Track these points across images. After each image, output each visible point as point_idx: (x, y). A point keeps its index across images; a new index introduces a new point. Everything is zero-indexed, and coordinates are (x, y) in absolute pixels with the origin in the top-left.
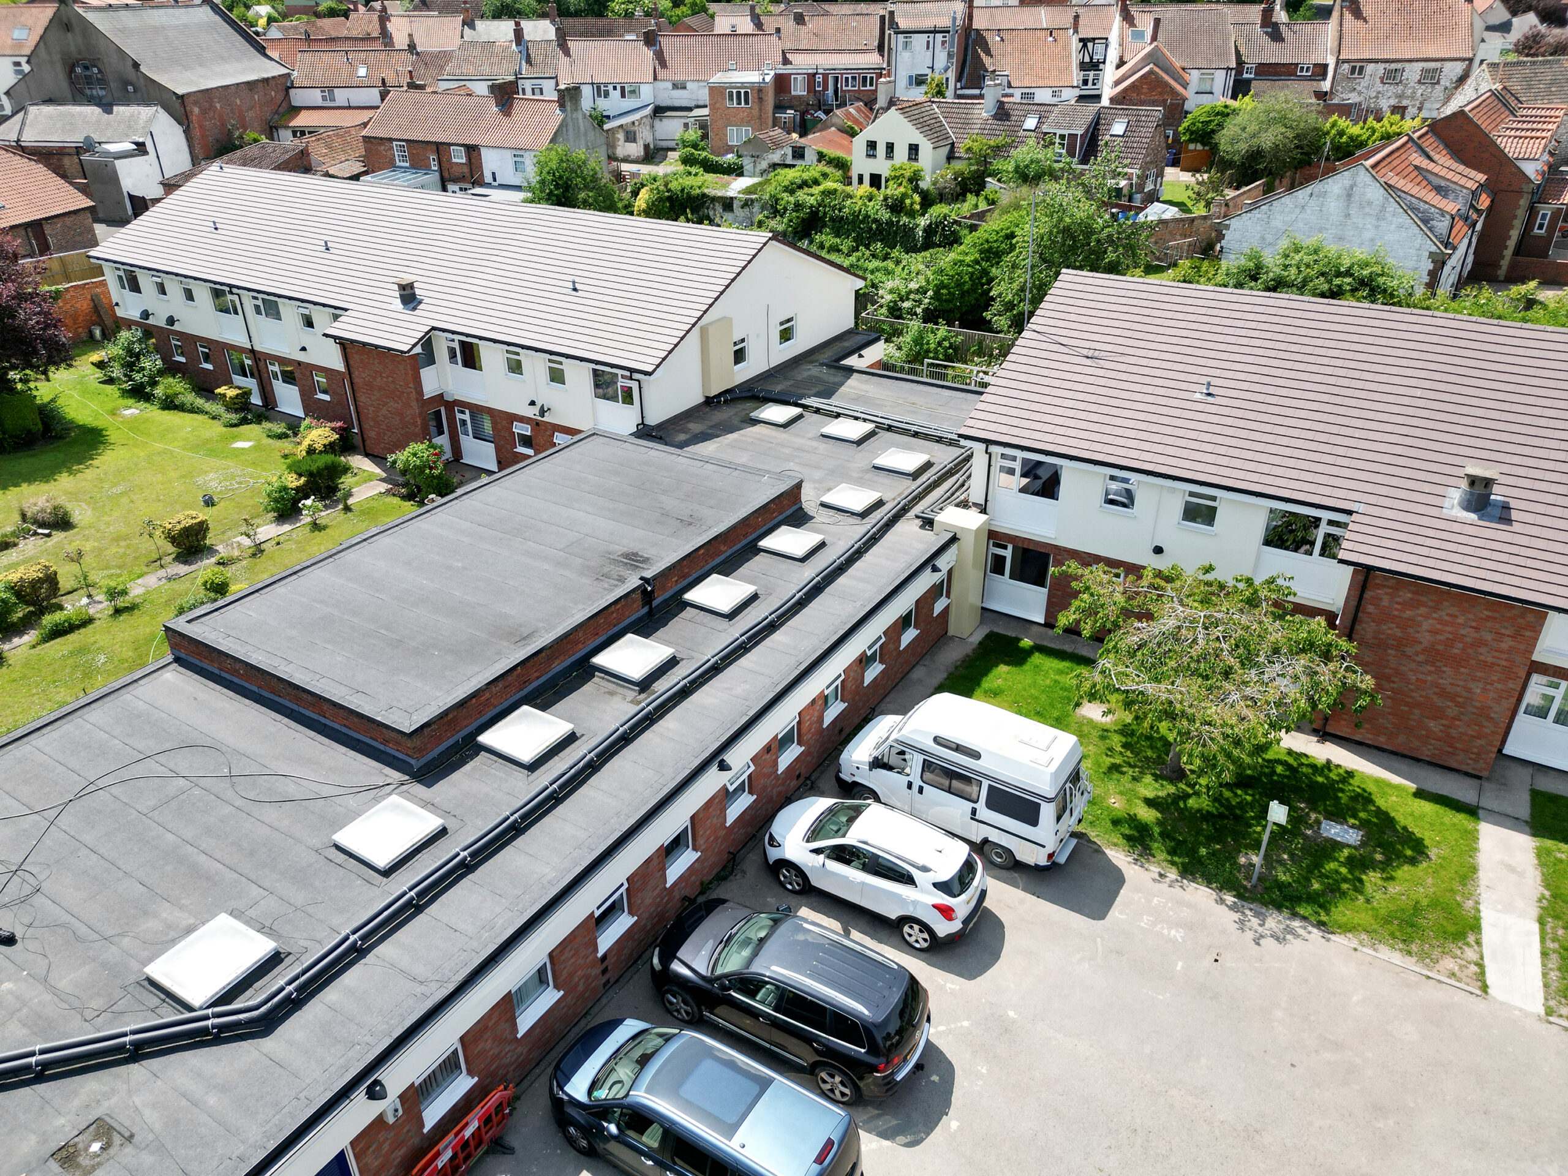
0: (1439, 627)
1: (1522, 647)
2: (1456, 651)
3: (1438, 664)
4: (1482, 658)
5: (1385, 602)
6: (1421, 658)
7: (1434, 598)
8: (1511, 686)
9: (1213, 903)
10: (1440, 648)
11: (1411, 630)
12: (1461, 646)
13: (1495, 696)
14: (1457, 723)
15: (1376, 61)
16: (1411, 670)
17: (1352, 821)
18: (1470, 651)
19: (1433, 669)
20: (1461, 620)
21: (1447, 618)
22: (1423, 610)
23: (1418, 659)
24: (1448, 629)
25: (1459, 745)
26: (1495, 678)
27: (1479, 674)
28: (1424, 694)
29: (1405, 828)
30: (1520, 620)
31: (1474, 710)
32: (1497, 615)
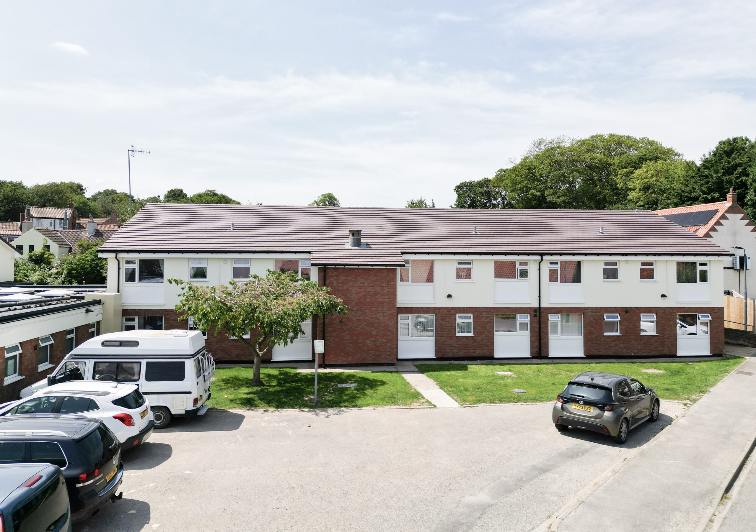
0: (359, 290)
2: (368, 300)
3: (363, 309)
4: (379, 300)
6: (356, 308)
7: (354, 276)
8: (393, 311)
9: (299, 412)
10: (362, 300)
11: (348, 295)
12: (369, 297)
13: (388, 318)
14: (378, 337)
16: (353, 316)
17: (350, 382)
19: (361, 313)
21: (361, 285)
22: (351, 284)
23: (354, 309)
24: (363, 290)
25: (381, 350)
26: (386, 309)
27: (380, 309)
28: (361, 327)
31: (382, 328)
32: (379, 278)
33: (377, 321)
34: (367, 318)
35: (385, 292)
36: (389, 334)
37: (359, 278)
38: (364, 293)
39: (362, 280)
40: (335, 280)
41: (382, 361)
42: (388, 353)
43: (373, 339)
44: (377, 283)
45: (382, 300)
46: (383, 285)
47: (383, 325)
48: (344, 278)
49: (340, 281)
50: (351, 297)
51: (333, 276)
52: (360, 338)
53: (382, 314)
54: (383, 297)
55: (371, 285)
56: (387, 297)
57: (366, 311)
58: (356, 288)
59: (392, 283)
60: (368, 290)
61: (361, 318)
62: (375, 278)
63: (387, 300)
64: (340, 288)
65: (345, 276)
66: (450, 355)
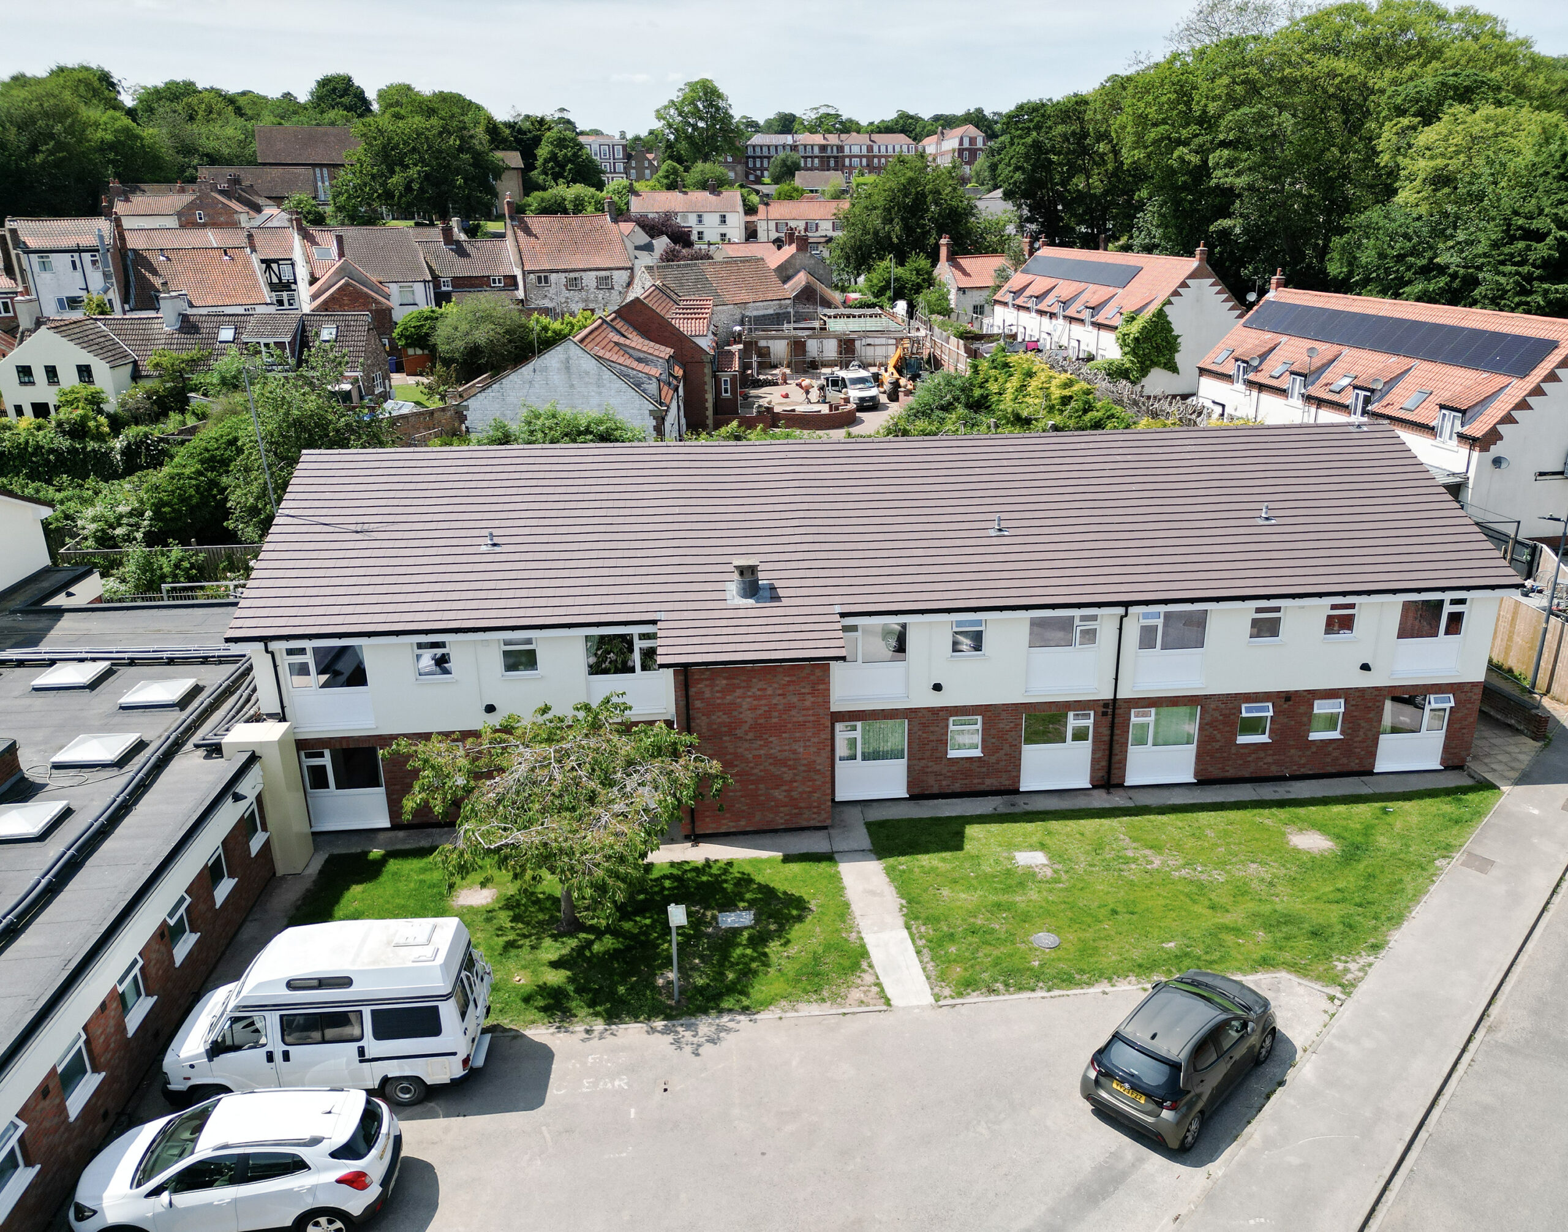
0: (755, 703)
1: (820, 700)
2: (774, 720)
3: (765, 736)
4: (795, 719)
5: (707, 695)
6: (750, 736)
7: (744, 678)
8: (824, 736)
9: (646, 1036)
10: (762, 721)
11: (735, 713)
12: (776, 714)
13: (815, 750)
14: (795, 784)
15: (557, 271)
16: (746, 750)
17: (742, 905)
18: (784, 716)
19: (762, 743)
20: (769, 692)
21: (759, 693)
22: (739, 692)
23: (748, 737)
24: (763, 702)
25: (802, 805)
26: (810, 734)
27: (798, 735)
28: (762, 767)
29: (785, 893)
30: (812, 678)
31: (803, 768)
32: (794, 678)
33: (792, 756)
34: (772, 751)
35: (808, 703)
36: (816, 777)
37: (754, 680)
38: (767, 708)
39: (761, 685)
40: (707, 686)
41: (804, 824)
42: (815, 810)
43: (784, 788)
44: (791, 688)
45: (801, 719)
46: (803, 691)
47: (805, 762)
48: (724, 682)
49: (717, 688)
50: (741, 716)
51: (702, 680)
52: (762, 786)
53: (802, 744)
54: (804, 712)
55: (780, 692)
56: (811, 712)
57: (771, 739)
58: (748, 700)
59: (821, 687)
60: (774, 702)
61: (762, 752)
62: (787, 679)
63: (811, 718)
64: (719, 701)
65: (727, 678)
66: (935, 790)
